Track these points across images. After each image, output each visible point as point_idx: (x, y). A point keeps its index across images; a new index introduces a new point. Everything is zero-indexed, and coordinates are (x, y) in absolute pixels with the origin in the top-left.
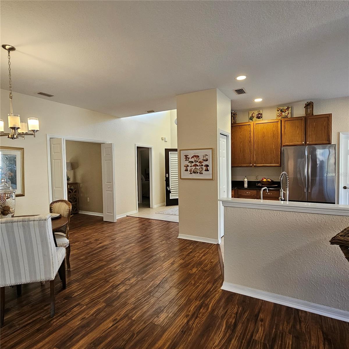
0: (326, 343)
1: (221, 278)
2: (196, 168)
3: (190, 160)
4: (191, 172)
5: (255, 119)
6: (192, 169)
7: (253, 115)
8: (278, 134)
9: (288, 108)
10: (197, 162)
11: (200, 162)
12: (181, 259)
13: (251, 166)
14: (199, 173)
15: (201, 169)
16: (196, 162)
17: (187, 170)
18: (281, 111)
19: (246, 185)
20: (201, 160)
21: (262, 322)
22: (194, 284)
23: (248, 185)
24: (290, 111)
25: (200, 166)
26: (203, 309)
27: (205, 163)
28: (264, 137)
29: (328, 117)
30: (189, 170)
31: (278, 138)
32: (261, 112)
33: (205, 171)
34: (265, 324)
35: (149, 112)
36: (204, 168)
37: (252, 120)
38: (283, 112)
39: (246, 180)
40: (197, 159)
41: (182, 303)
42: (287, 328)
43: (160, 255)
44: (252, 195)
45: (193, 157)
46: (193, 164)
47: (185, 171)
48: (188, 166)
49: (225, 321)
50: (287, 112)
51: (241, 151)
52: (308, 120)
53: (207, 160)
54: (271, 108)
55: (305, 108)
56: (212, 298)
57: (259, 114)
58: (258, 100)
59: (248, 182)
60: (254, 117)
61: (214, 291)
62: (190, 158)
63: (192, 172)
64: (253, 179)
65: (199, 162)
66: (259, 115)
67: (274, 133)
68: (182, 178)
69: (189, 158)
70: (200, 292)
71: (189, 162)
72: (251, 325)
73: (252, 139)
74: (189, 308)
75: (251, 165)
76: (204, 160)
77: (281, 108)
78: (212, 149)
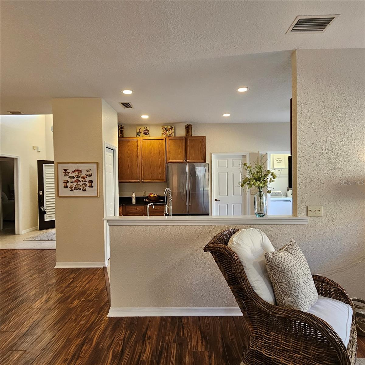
0: (204, 340)
1: (108, 305)
2: (78, 184)
3: (71, 175)
4: (71, 189)
5: (142, 134)
6: (73, 185)
7: (141, 131)
8: (163, 151)
9: (171, 128)
10: (79, 177)
11: (83, 178)
12: (58, 294)
13: (139, 182)
14: (81, 189)
15: (84, 185)
16: (77, 177)
17: (66, 187)
18: (166, 129)
19: (134, 201)
20: (84, 175)
21: (149, 340)
22: (76, 319)
23: (136, 201)
24: (173, 131)
25: (83, 182)
26: (86, 346)
27: (88, 179)
28: (150, 154)
29: (203, 139)
30: (69, 186)
31: (163, 155)
32: (148, 129)
33: (89, 187)
34: (152, 341)
35: (13, 113)
36: (88, 184)
37: (139, 135)
38: (168, 131)
39: (134, 196)
40: (79, 173)
41: (59, 346)
42: (172, 338)
43: (29, 294)
44: (140, 211)
45: (74, 171)
46: (74, 180)
47: (64, 187)
48: (68, 182)
49: (112, 351)
50: (171, 131)
51: (129, 166)
52: (188, 140)
53: (91, 175)
54: (157, 125)
55: (185, 129)
56: (97, 330)
57: (146, 130)
58: (145, 117)
59: (136, 198)
60: (141, 133)
61: (99, 321)
62: (71, 173)
63: (73, 189)
64: (141, 195)
65: (81, 178)
66: (146, 132)
67: (160, 150)
68: (60, 195)
69: (68, 173)
70: (82, 327)
71: (69, 177)
72: (139, 346)
73: (139, 154)
74: (68, 349)
75: (139, 180)
76: (87, 175)
77: (166, 127)
78: (97, 163)
